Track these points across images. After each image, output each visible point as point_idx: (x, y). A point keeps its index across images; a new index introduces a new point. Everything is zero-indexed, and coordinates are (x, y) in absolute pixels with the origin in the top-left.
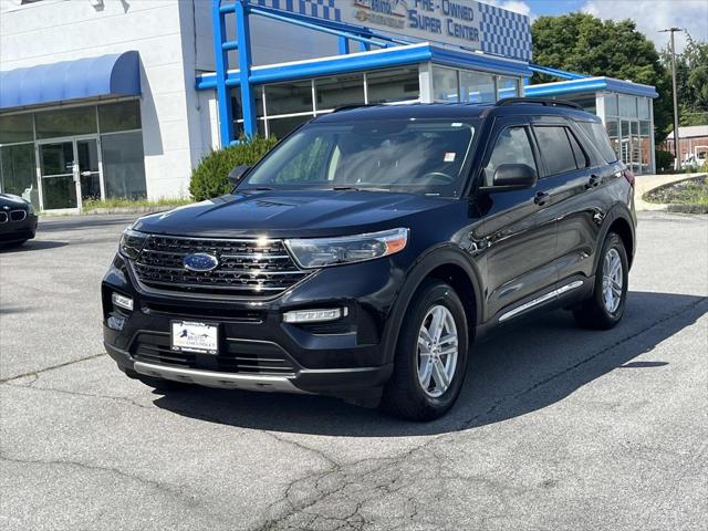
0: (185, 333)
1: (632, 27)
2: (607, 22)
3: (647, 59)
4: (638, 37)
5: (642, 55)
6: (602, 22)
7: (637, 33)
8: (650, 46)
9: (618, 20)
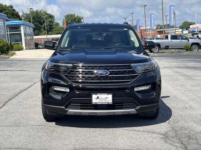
0: (98, 98)
1: (12, 7)
2: (5, 5)
3: (17, 16)
4: (14, 10)
5: (16, 15)
6: (3, 5)
7: (14, 9)
8: (18, 13)
9: (8, 5)
